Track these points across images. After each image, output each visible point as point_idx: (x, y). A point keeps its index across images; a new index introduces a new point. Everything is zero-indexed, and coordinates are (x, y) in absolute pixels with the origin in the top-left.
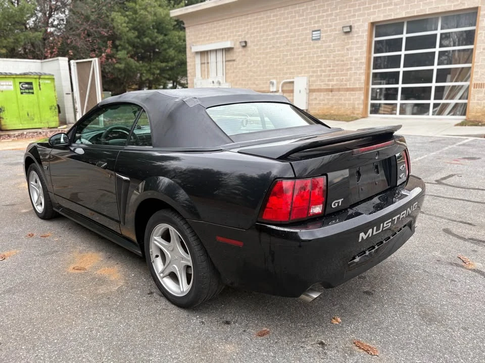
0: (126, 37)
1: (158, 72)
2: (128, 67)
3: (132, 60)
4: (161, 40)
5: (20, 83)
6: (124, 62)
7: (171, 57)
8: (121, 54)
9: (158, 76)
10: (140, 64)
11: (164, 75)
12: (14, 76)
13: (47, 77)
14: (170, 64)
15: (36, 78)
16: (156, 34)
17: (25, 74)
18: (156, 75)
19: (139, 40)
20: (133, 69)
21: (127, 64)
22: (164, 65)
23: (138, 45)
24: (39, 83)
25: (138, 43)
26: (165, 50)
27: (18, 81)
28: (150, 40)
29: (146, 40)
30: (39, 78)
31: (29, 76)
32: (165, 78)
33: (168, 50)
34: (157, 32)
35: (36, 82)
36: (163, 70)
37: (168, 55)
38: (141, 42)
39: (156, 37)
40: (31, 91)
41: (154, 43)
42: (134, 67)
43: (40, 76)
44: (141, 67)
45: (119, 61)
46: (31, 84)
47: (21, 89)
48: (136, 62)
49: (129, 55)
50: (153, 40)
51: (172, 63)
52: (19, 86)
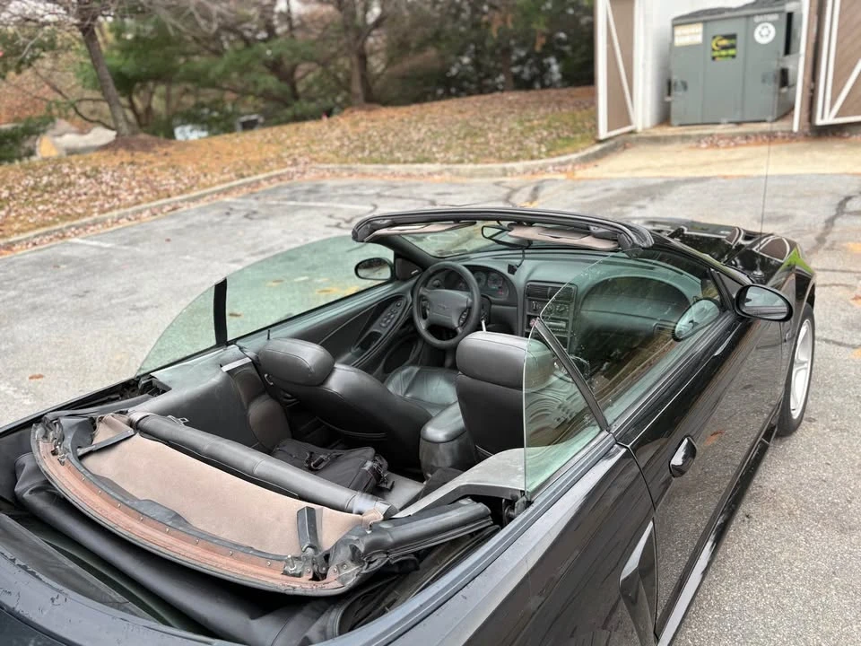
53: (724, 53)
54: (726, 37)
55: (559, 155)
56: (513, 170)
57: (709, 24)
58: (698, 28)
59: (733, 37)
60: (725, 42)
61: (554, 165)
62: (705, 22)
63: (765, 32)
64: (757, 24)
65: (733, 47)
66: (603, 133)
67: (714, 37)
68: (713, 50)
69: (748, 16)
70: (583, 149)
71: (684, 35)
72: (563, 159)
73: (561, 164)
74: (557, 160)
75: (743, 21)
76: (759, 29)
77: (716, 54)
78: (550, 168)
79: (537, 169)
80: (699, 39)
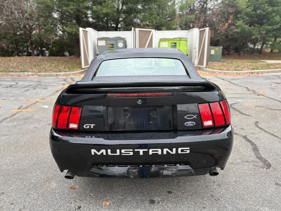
0: (244, 12)
1: (264, 32)
2: (243, 30)
3: (246, 26)
4: (270, 10)
5: (171, 43)
6: (240, 28)
7: (277, 22)
8: (239, 23)
9: (265, 35)
10: (252, 28)
11: (269, 35)
12: (169, 40)
13: (184, 39)
14: (275, 27)
15: (178, 40)
16: (267, 7)
17: (174, 39)
18: (263, 35)
19: (254, 12)
20: (247, 31)
21: (243, 28)
22: (270, 27)
23: (254, 15)
24: (180, 43)
25: (253, 14)
26: (273, 17)
27: (170, 42)
28: (262, 12)
29: (258, 12)
30: (180, 40)
31: (175, 39)
32: (269, 36)
33: (275, 17)
34: (268, 6)
35: (178, 42)
36: (268, 31)
37: (274, 21)
38: (256, 14)
39: (268, 9)
40: (175, 47)
41: (265, 13)
42: (247, 30)
43: (181, 39)
44: (253, 30)
45: (237, 27)
46: (175, 43)
47: (171, 46)
48: (249, 27)
49: (245, 23)
50: (264, 11)
51: (277, 26)
52: (170, 45)
53: (111, 48)
54: (111, 45)
55: (73, 71)
56: (60, 75)
57: (107, 41)
58: (104, 42)
59: (113, 45)
60: (111, 46)
61: (72, 74)
62: (106, 40)
63: (121, 44)
64: (119, 42)
65: (113, 47)
66: (83, 67)
67: (108, 44)
68: (109, 48)
69: (116, 40)
70: (79, 70)
71: (101, 43)
72: (75, 72)
73: (74, 73)
74: (73, 72)
75: (115, 41)
76: (119, 43)
77: (109, 49)
78: (71, 75)
79: (67, 75)
80: (104, 44)
